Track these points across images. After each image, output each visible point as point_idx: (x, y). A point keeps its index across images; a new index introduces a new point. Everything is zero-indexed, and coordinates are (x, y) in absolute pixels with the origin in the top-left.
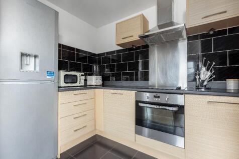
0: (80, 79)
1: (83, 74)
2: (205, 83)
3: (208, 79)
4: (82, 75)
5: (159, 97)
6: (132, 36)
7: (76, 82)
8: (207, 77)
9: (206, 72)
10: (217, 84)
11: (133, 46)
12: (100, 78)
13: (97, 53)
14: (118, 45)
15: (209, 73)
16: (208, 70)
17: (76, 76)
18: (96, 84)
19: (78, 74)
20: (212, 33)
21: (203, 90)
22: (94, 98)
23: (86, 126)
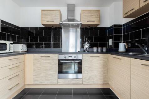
0: (10, 47)
1: (12, 42)
2: (87, 49)
3: (88, 48)
4: (11, 44)
5: (71, 56)
6: (54, 21)
7: (6, 49)
8: (88, 46)
9: (87, 44)
10: (91, 50)
11: (52, 26)
12: (25, 46)
13: (20, 26)
14: (42, 24)
15: (88, 45)
16: (88, 43)
17: (6, 44)
18: (22, 51)
19: (8, 43)
20: (89, 28)
21: (86, 52)
22: (24, 62)
23: (19, 84)
